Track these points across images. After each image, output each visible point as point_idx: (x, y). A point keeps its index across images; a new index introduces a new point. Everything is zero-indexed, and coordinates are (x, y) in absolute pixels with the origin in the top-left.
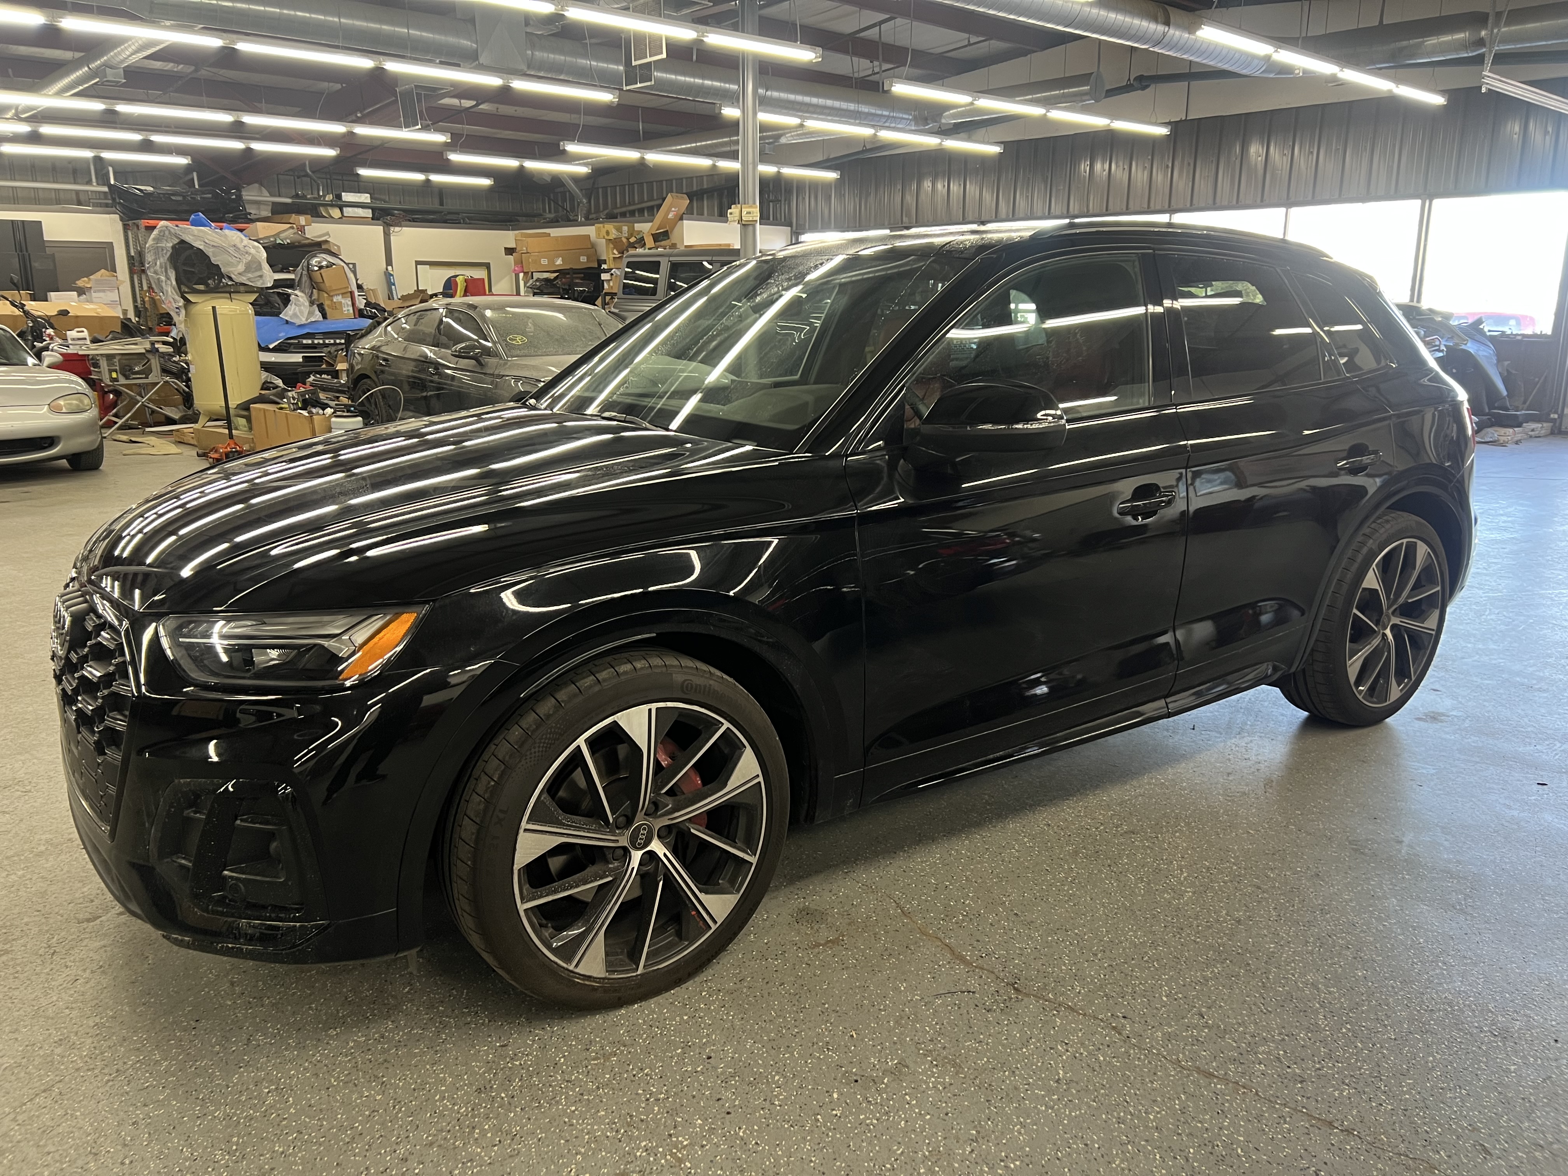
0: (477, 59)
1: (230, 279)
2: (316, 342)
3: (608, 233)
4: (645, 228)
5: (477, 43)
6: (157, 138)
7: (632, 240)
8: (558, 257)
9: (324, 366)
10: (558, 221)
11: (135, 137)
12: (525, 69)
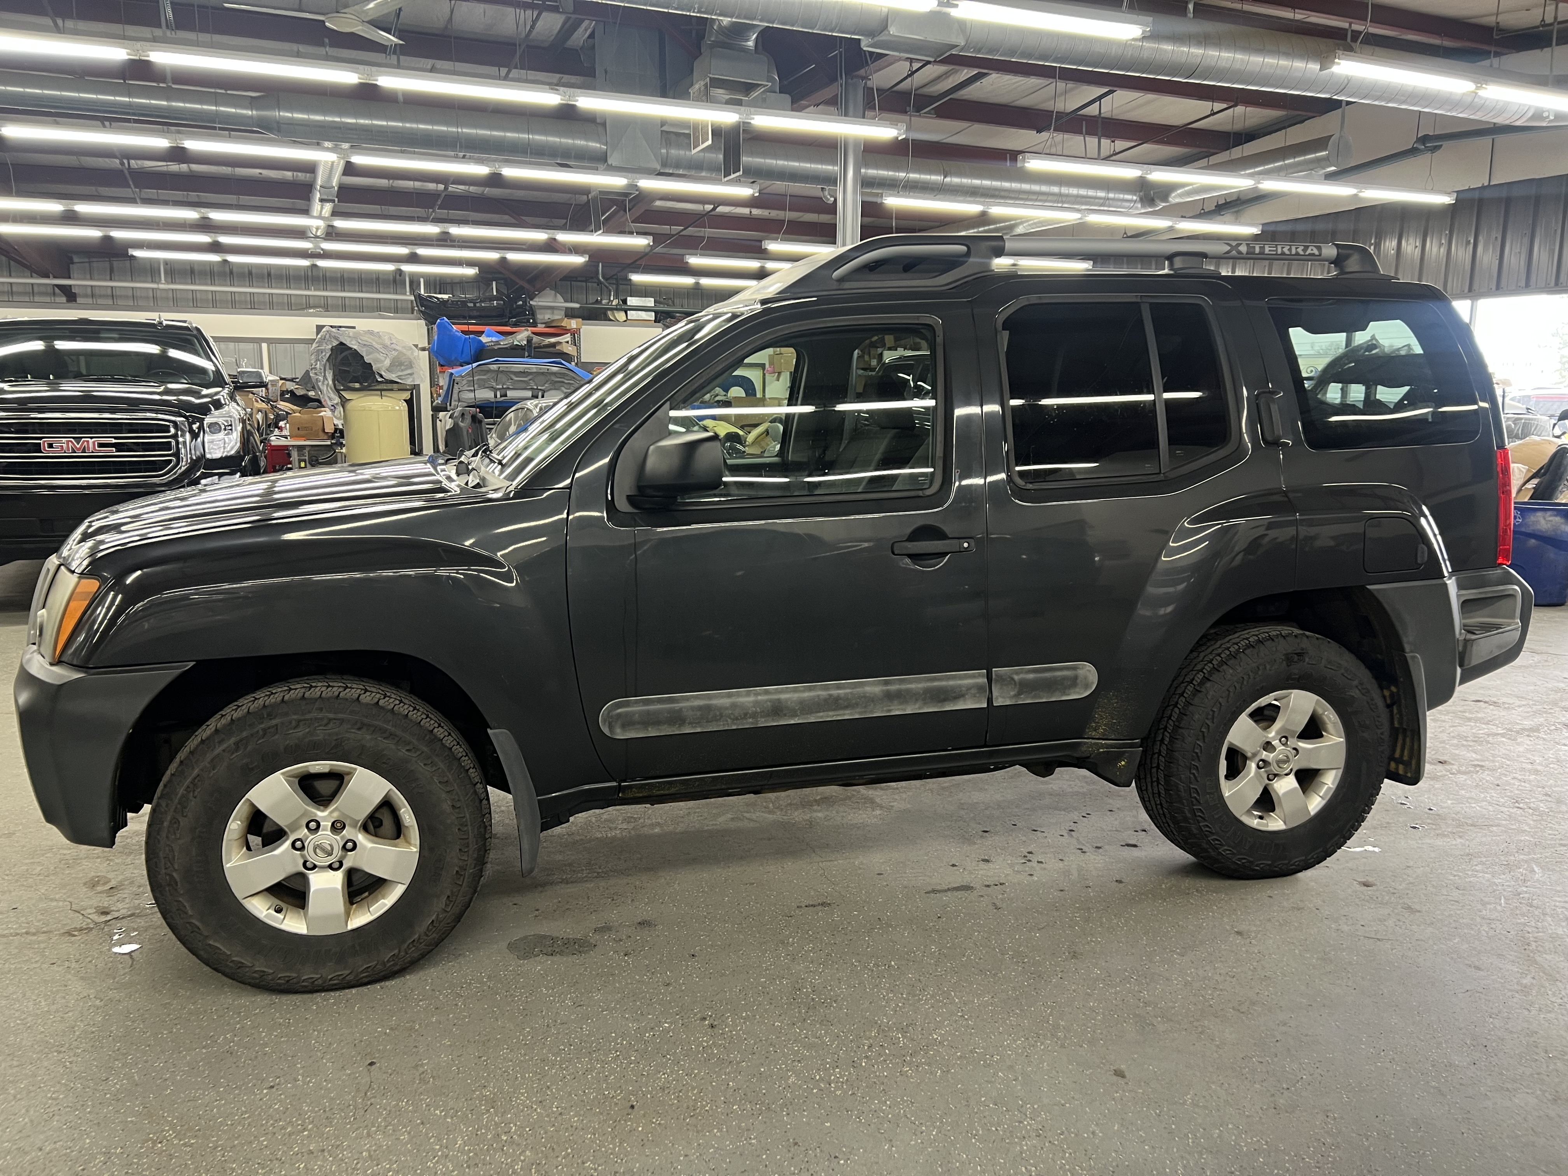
0: (606, 160)
1: (381, 376)
5: (606, 145)
6: (422, 251)
11: (403, 251)
12: (658, 167)
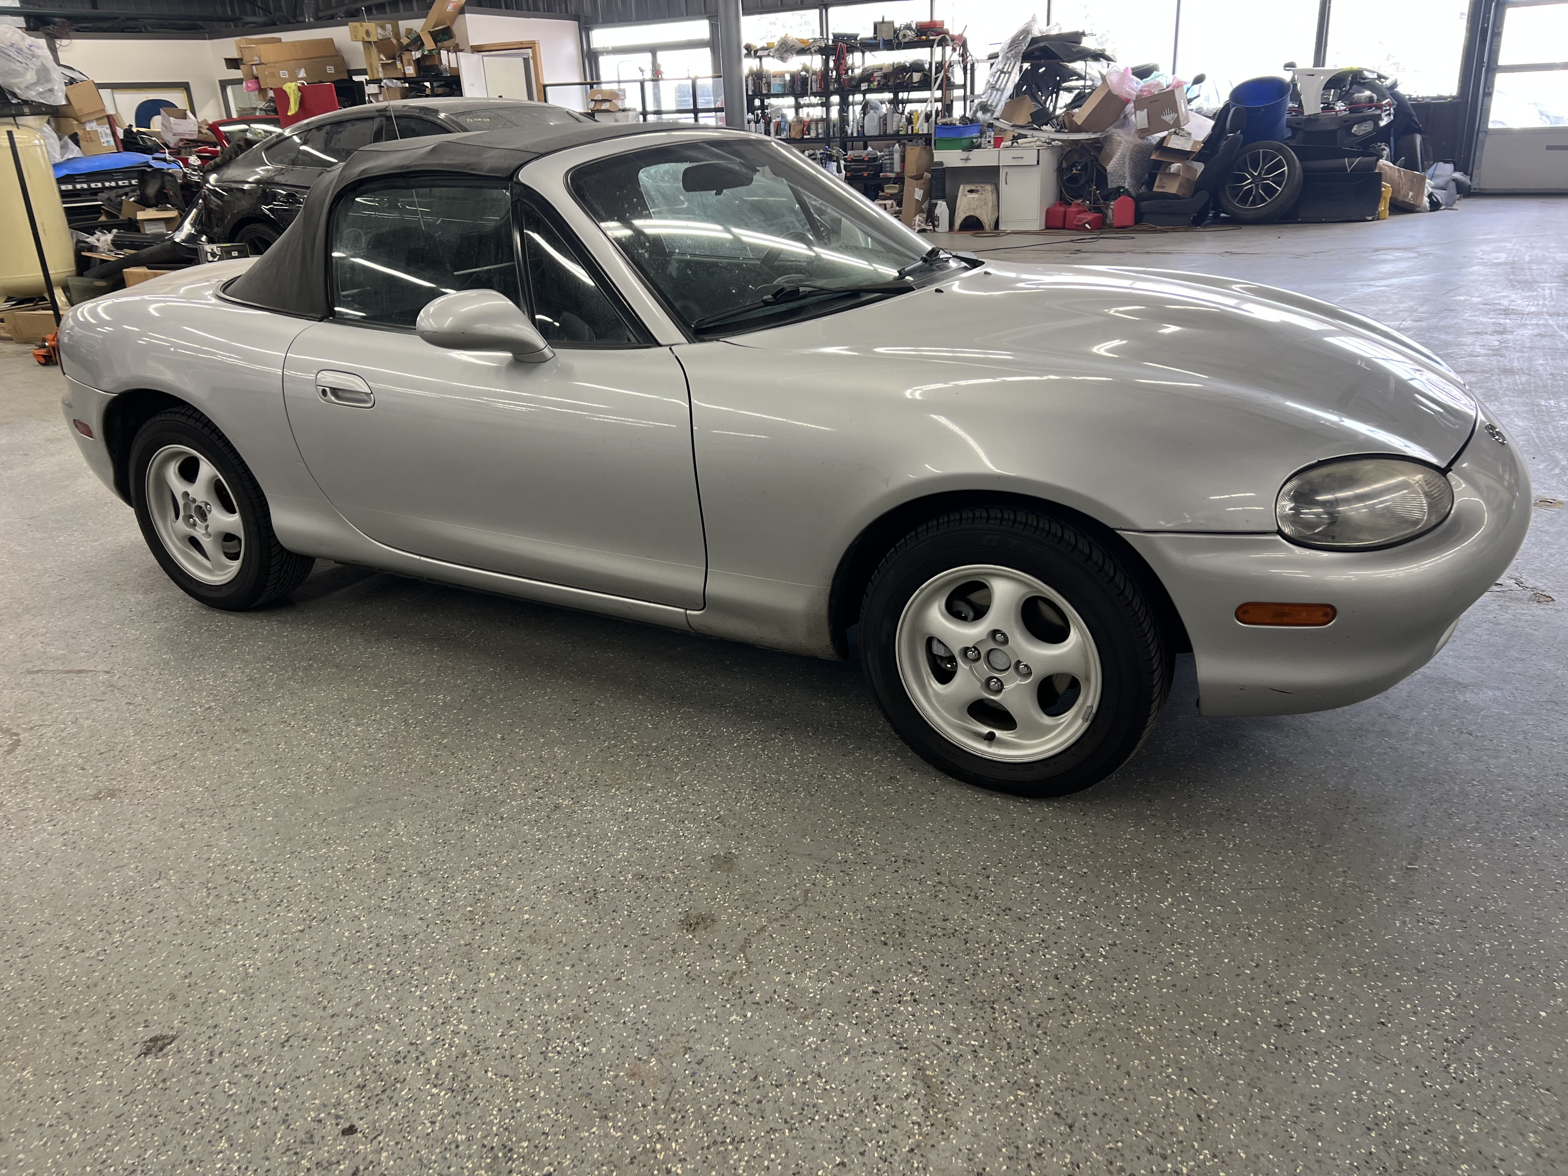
1: (14, 94)
2: (78, 186)
3: (368, 33)
4: (417, 25)
7: (405, 41)
8: (300, 68)
9: (103, 218)
10: (274, 24)
